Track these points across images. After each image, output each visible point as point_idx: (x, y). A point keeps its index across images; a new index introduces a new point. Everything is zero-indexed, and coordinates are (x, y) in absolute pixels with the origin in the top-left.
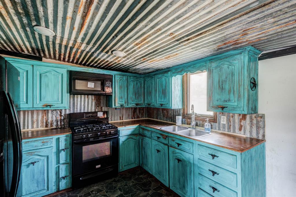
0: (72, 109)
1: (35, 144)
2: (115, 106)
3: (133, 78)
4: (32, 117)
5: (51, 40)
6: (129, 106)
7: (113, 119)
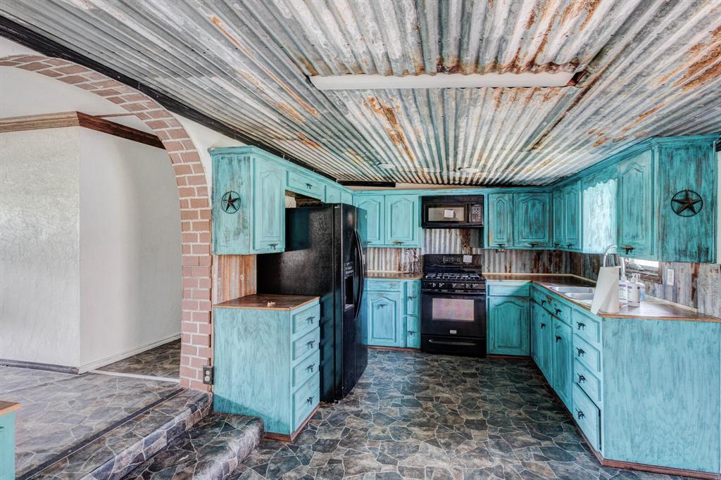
0: (428, 249)
1: (384, 285)
2: (488, 246)
3: (526, 196)
4: (386, 257)
5: (394, 169)
6: (518, 246)
7: (491, 269)
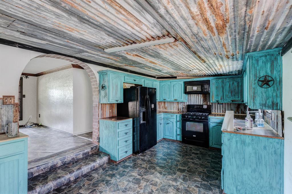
2: (212, 101)
3: (229, 79)
5: (169, 72)
6: (225, 102)
7: (216, 111)
